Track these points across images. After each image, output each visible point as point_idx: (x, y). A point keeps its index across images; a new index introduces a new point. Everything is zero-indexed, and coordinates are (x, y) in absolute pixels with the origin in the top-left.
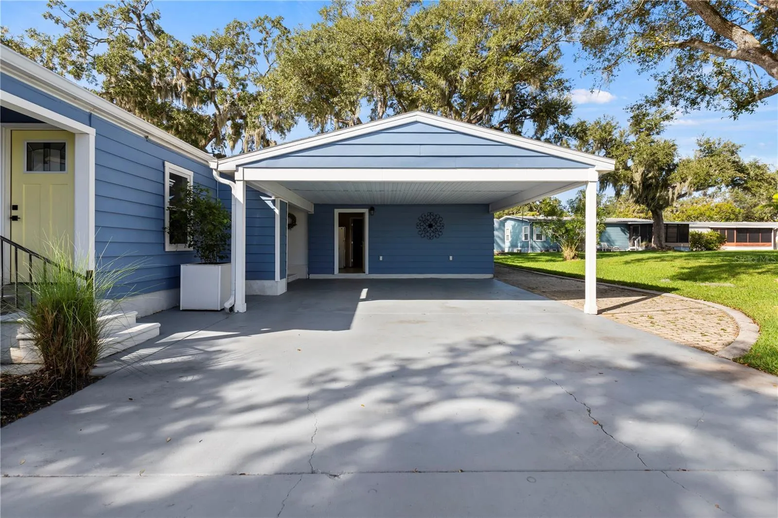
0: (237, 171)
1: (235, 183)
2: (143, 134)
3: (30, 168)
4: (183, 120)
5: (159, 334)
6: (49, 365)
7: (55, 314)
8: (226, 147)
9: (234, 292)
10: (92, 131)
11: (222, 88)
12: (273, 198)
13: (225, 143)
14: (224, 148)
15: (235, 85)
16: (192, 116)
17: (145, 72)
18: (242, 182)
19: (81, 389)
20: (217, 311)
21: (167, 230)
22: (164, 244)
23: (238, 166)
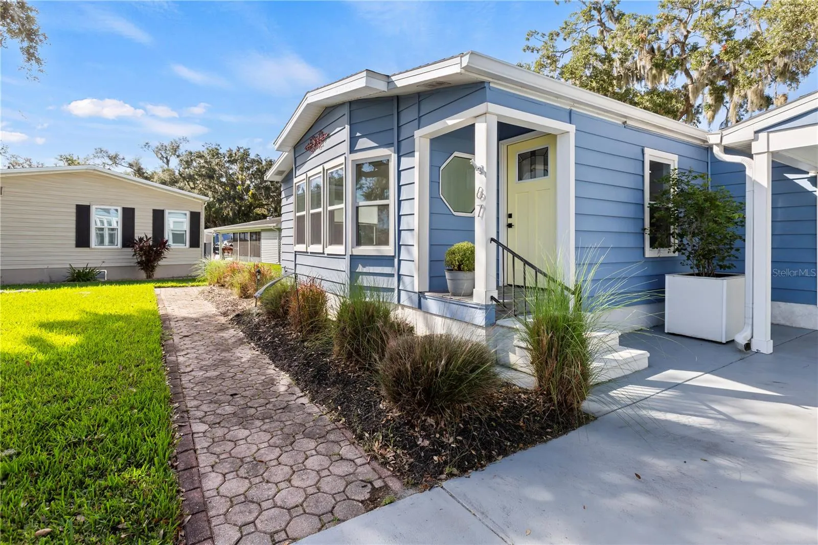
0: (756, 139)
1: (753, 159)
2: (620, 120)
3: (520, 178)
4: (648, 103)
5: (647, 366)
6: (543, 391)
7: (550, 335)
8: (700, 123)
9: (751, 320)
10: (571, 128)
11: (697, 49)
12: (812, 174)
13: (698, 118)
14: (698, 124)
15: (716, 38)
16: (658, 95)
17: (607, 64)
18: (766, 154)
19: (574, 430)
20: (721, 343)
21: (648, 232)
22: (643, 248)
23: (757, 132)
